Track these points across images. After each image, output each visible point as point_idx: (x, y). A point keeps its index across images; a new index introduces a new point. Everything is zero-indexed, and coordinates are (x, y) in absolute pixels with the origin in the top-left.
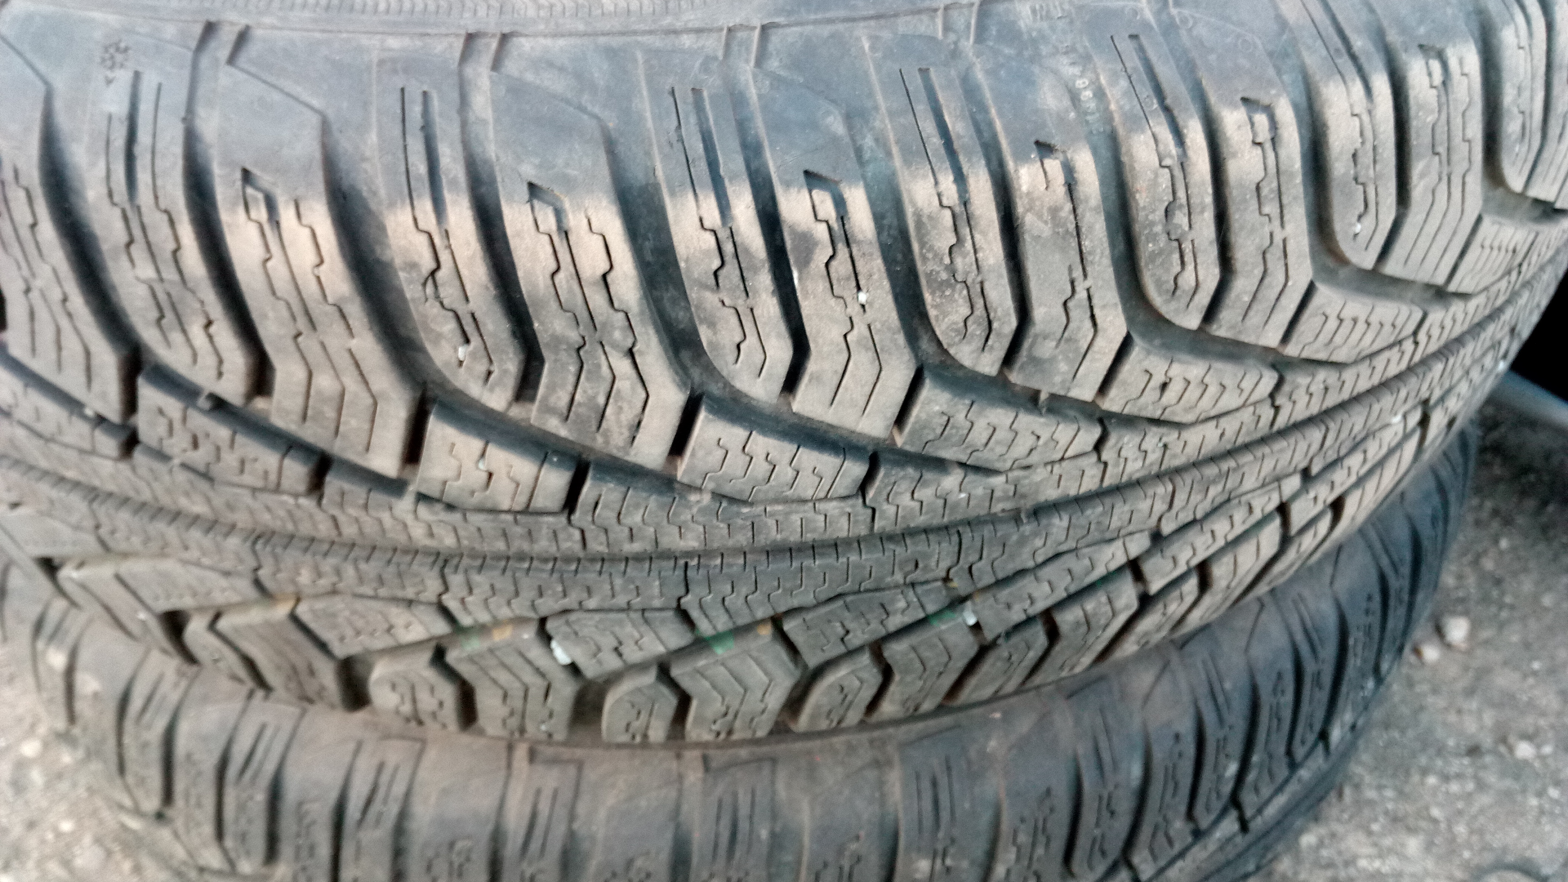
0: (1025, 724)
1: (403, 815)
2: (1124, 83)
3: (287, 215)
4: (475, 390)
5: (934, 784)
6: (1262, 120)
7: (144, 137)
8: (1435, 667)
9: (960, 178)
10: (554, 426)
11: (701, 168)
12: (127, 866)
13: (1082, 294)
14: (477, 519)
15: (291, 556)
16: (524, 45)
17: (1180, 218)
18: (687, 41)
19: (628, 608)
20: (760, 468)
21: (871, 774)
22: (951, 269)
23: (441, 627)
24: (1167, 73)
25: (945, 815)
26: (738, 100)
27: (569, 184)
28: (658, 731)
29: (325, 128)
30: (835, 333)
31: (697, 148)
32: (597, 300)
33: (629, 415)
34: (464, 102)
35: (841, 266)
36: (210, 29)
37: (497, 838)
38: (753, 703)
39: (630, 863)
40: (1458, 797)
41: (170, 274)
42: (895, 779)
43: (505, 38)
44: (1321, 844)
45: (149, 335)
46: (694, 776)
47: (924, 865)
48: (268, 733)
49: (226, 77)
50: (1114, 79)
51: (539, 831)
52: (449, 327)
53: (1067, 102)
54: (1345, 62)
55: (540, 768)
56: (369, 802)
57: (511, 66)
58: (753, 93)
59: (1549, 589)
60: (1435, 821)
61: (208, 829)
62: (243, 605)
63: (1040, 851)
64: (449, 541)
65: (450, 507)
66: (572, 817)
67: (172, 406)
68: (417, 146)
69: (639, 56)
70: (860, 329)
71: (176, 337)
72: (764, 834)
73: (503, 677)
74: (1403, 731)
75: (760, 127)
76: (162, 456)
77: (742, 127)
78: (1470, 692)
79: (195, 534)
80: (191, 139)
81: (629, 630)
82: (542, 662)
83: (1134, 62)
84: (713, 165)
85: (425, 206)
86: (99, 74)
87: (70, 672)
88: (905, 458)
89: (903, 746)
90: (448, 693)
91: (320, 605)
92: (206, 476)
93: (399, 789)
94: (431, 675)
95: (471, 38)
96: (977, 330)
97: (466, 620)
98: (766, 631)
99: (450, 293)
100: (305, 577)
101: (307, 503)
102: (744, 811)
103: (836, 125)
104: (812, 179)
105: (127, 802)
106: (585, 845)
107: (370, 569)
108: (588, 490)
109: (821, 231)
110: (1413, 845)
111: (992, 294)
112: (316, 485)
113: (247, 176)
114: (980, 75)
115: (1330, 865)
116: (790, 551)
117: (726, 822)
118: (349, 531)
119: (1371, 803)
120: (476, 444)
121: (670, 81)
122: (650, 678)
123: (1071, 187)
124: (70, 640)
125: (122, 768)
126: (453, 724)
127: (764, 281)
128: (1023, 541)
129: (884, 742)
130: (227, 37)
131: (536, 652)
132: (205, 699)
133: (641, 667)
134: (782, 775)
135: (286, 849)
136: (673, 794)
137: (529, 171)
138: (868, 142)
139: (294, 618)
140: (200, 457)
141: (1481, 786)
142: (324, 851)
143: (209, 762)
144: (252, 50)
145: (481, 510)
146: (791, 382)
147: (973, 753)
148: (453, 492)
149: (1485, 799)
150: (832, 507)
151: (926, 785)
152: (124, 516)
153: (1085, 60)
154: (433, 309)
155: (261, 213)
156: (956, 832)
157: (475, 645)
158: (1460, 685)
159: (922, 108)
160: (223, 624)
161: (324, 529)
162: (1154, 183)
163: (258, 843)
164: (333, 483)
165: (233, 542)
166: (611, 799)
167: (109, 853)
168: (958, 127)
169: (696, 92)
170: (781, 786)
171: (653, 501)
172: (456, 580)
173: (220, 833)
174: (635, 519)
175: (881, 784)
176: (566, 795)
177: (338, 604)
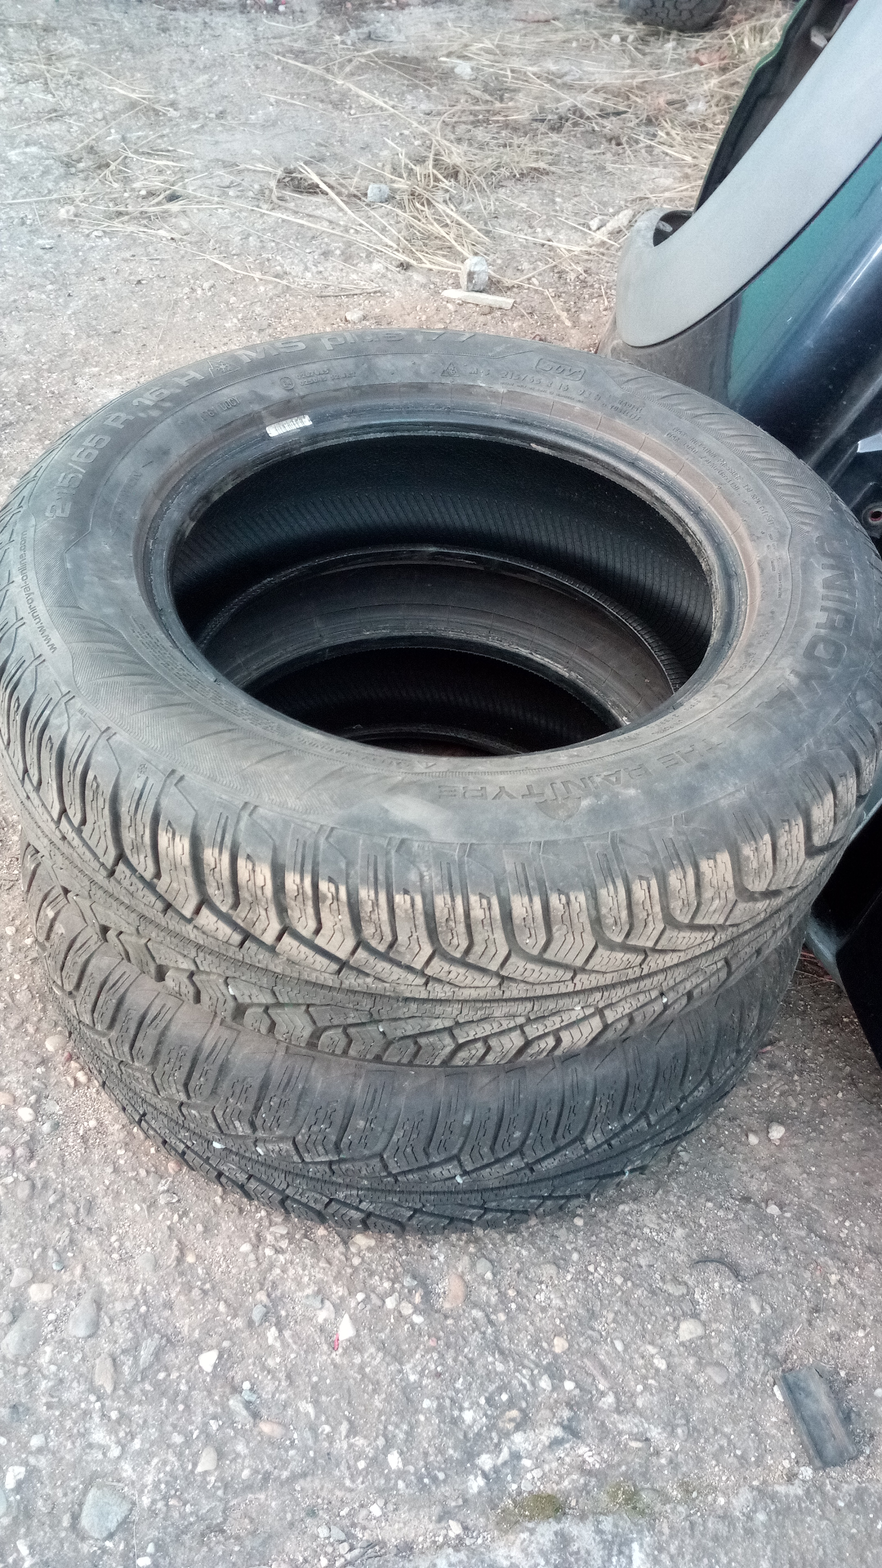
0: (423, 1081)
1: (166, 1028)
2: (439, 878)
3: (177, 839)
4: (218, 904)
5: (376, 1091)
6: (484, 901)
7: (143, 800)
8: (752, 1149)
9: (376, 893)
10: (239, 921)
11: (298, 866)
12: (40, 1006)
13: (415, 936)
14: (211, 939)
15: (151, 927)
16: (261, 811)
17: (452, 924)
18: (308, 825)
19: (255, 984)
20: (303, 956)
21: (351, 1078)
22: (370, 917)
23: (193, 968)
24: (456, 879)
25: (376, 1105)
26: (316, 848)
27: (259, 859)
28: (264, 1030)
29: (197, 815)
30: (331, 924)
31: (299, 859)
32: (259, 892)
33: (263, 927)
34: (238, 822)
35: (335, 906)
36: (173, 772)
37: (199, 1050)
38: (297, 1033)
39: (245, 1079)
40: (721, 1219)
41: (139, 839)
42: (360, 1083)
43: (256, 807)
44: (630, 1213)
45: (128, 852)
46: (281, 1053)
47: (362, 1123)
48: (125, 977)
49: (173, 789)
50: (437, 875)
51: (215, 1054)
52: (215, 884)
53: (418, 879)
54: (524, 889)
55: (223, 1028)
56: (155, 1017)
57: (255, 816)
58: (321, 847)
59: (852, 1131)
60: (700, 1226)
61: (89, 1007)
62: (131, 935)
63: (414, 1136)
64: (201, 942)
65: (204, 933)
66: (229, 1053)
67: (128, 872)
68: (220, 832)
69: (293, 825)
70: (338, 926)
71: (136, 856)
72: (300, 1086)
73: (211, 991)
74: (711, 1175)
75: (320, 858)
76: (119, 882)
77: (315, 856)
78: (765, 1169)
79: (122, 908)
80: (157, 804)
81: (255, 991)
82: (225, 991)
83: (445, 871)
84: (302, 865)
85: (217, 851)
86: (136, 774)
87: (54, 919)
88: (352, 968)
89: (368, 1071)
90: (191, 989)
91: (156, 945)
92: (132, 894)
93: (168, 1017)
94: (186, 981)
95: (246, 803)
96: (378, 938)
97: (202, 968)
98: (304, 1008)
99: (217, 875)
100: (153, 935)
101: (161, 915)
102: (296, 1074)
103: (343, 865)
104: (331, 880)
105: (59, 983)
106: (231, 1066)
107: (175, 941)
108: (247, 944)
109: (330, 895)
110: (680, 1232)
111: (383, 928)
112: (165, 911)
113: (169, 823)
114: (393, 863)
115: (630, 1225)
116: (315, 984)
117: (286, 1076)
118: (171, 927)
119: (670, 1203)
120: (215, 919)
121: (298, 836)
122: (261, 1010)
123: (413, 905)
124: (58, 907)
125: (62, 969)
126: (192, 1001)
127: (310, 903)
128: (399, 1008)
129: (361, 1067)
130: (177, 776)
131: (223, 987)
132: (105, 953)
133: (260, 1005)
134: (316, 1065)
135: (118, 1026)
136: (270, 1057)
137: (249, 850)
138: (352, 872)
139: (146, 945)
140: (132, 889)
141: (737, 1218)
142: (132, 1032)
143: (99, 980)
144: (183, 783)
145: (213, 937)
146: (317, 931)
147: (396, 1084)
148: (205, 929)
149: (735, 1226)
150: (327, 975)
151: (372, 1091)
152: (100, 893)
153: (429, 867)
154: (211, 878)
155: (170, 835)
156: (378, 1114)
157: (204, 977)
158: (762, 1163)
159: (371, 868)
160: (121, 937)
161: (164, 924)
162: (442, 911)
163: (107, 1019)
164: (170, 913)
165: (133, 915)
166: (246, 1051)
167: (33, 997)
168: (381, 877)
169: (305, 843)
170: (313, 1069)
171: (267, 954)
172: (201, 955)
173: (93, 1011)
174: (261, 957)
175: (354, 1083)
176: (229, 1043)
177: (162, 947)
